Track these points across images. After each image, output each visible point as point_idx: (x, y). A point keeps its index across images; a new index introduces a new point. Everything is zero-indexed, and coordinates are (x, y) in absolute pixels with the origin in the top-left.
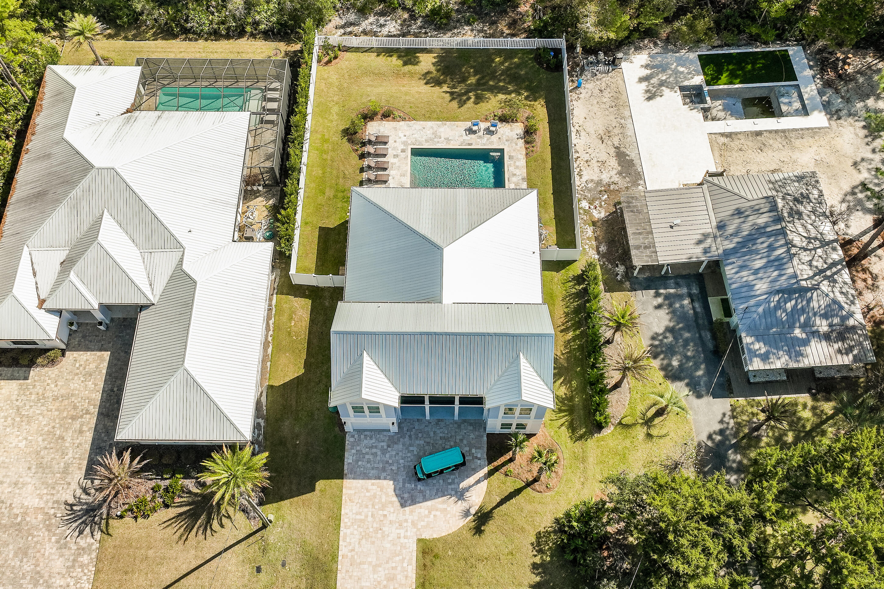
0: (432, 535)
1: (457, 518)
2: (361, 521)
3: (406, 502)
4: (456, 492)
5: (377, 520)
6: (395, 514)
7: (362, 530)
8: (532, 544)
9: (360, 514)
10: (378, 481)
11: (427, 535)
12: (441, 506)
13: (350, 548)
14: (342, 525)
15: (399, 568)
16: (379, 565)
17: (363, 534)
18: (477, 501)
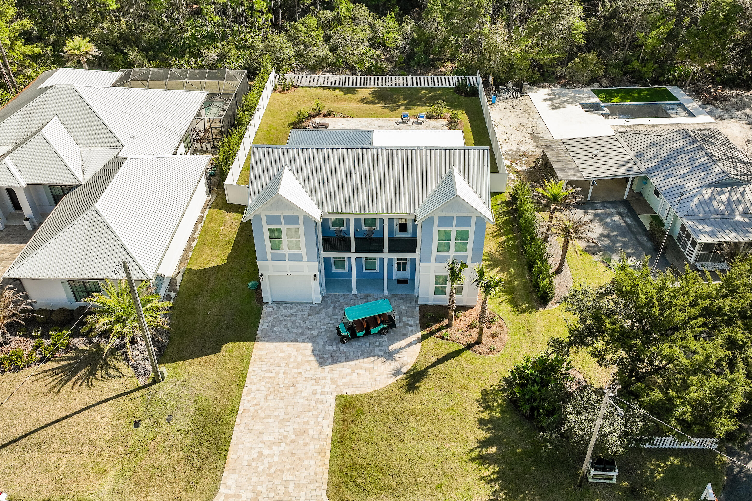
0: (355, 391)
1: (386, 376)
2: (271, 377)
3: (325, 361)
4: (385, 353)
5: (290, 377)
6: (312, 372)
7: (270, 386)
8: (477, 401)
9: (271, 371)
10: (295, 343)
11: (349, 391)
12: (366, 365)
13: (254, 402)
14: (247, 381)
15: (312, 423)
16: (288, 420)
17: (271, 389)
18: (409, 361)
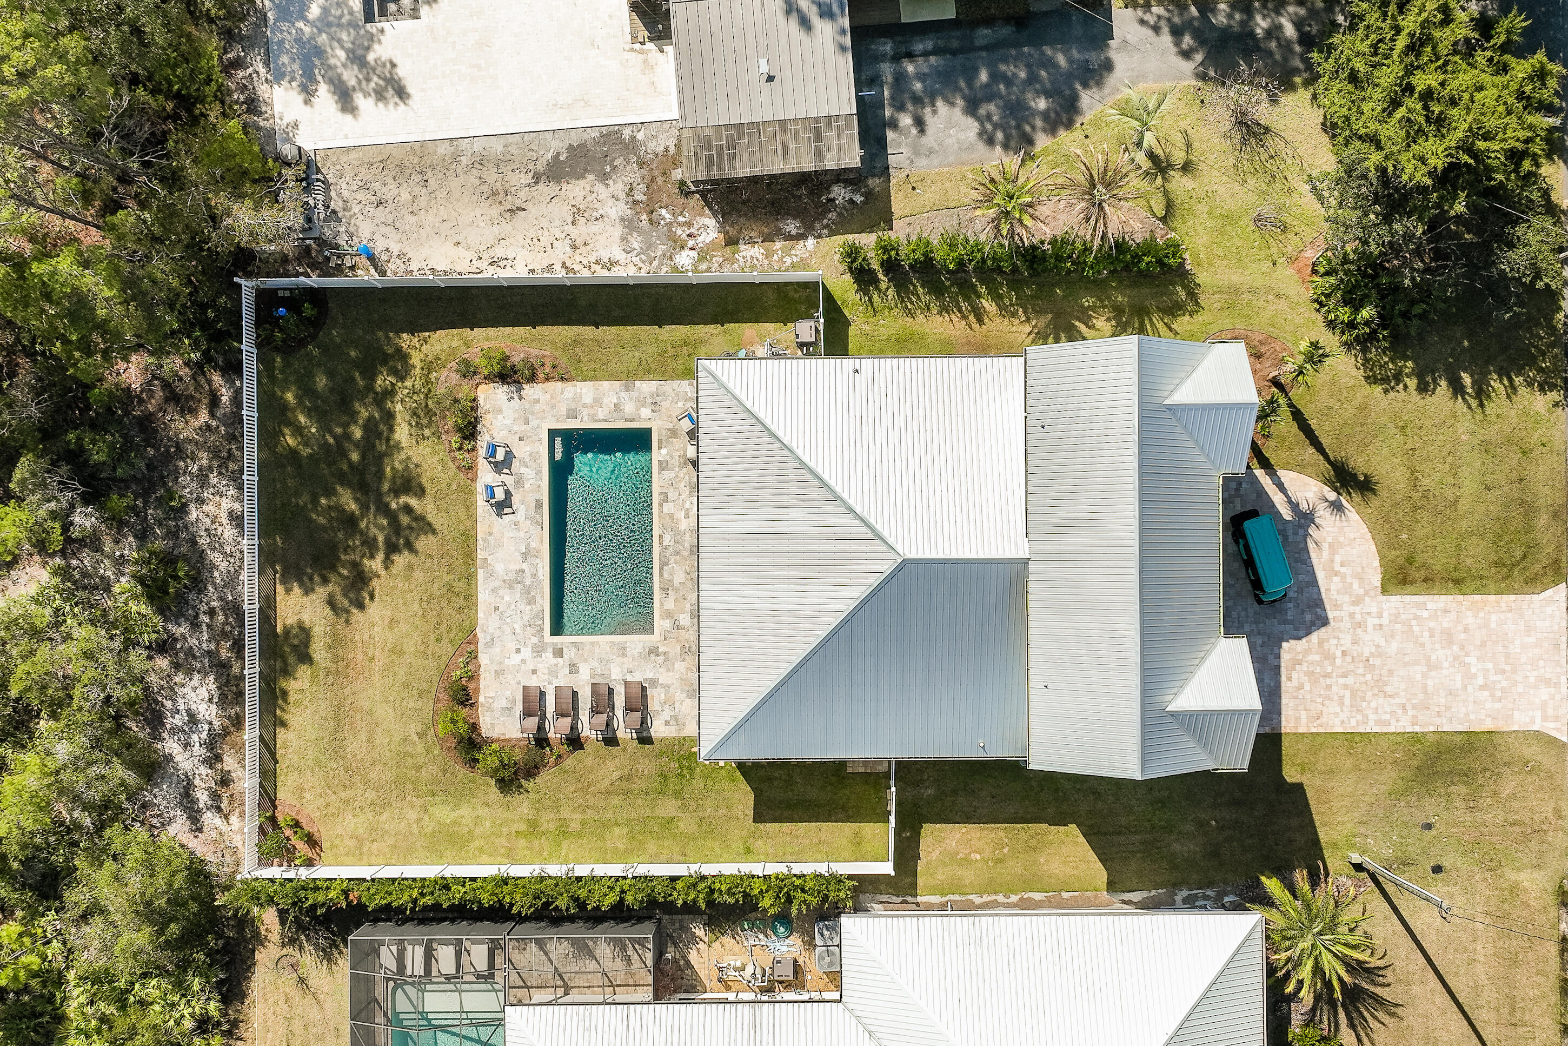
0: (1376, 568)
1: (1345, 524)
2: (1353, 696)
3: (1319, 617)
4: (1300, 526)
5: (1351, 667)
6: (1341, 635)
7: (1369, 694)
8: (1386, 391)
9: (1341, 698)
10: (1283, 669)
11: (1376, 578)
12: (1326, 554)
13: (1400, 712)
14: (1361, 729)
15: (1432, 624)
16: (1428, 659)
17: (1376, 691)
18: (1315, 489)
